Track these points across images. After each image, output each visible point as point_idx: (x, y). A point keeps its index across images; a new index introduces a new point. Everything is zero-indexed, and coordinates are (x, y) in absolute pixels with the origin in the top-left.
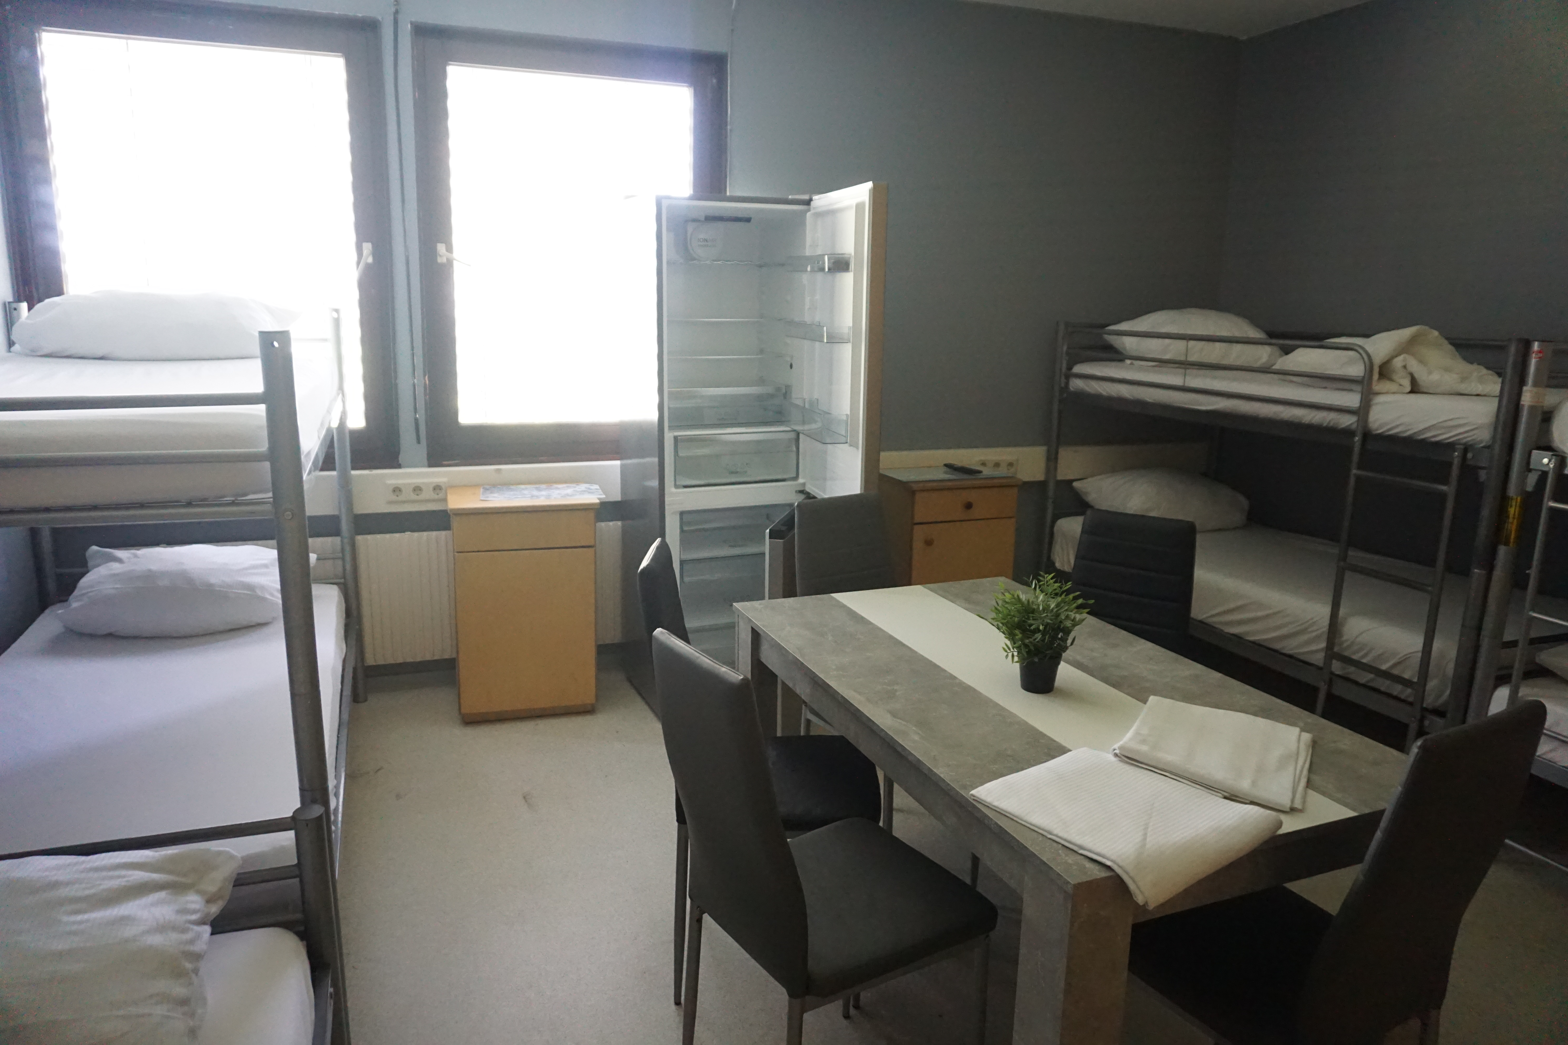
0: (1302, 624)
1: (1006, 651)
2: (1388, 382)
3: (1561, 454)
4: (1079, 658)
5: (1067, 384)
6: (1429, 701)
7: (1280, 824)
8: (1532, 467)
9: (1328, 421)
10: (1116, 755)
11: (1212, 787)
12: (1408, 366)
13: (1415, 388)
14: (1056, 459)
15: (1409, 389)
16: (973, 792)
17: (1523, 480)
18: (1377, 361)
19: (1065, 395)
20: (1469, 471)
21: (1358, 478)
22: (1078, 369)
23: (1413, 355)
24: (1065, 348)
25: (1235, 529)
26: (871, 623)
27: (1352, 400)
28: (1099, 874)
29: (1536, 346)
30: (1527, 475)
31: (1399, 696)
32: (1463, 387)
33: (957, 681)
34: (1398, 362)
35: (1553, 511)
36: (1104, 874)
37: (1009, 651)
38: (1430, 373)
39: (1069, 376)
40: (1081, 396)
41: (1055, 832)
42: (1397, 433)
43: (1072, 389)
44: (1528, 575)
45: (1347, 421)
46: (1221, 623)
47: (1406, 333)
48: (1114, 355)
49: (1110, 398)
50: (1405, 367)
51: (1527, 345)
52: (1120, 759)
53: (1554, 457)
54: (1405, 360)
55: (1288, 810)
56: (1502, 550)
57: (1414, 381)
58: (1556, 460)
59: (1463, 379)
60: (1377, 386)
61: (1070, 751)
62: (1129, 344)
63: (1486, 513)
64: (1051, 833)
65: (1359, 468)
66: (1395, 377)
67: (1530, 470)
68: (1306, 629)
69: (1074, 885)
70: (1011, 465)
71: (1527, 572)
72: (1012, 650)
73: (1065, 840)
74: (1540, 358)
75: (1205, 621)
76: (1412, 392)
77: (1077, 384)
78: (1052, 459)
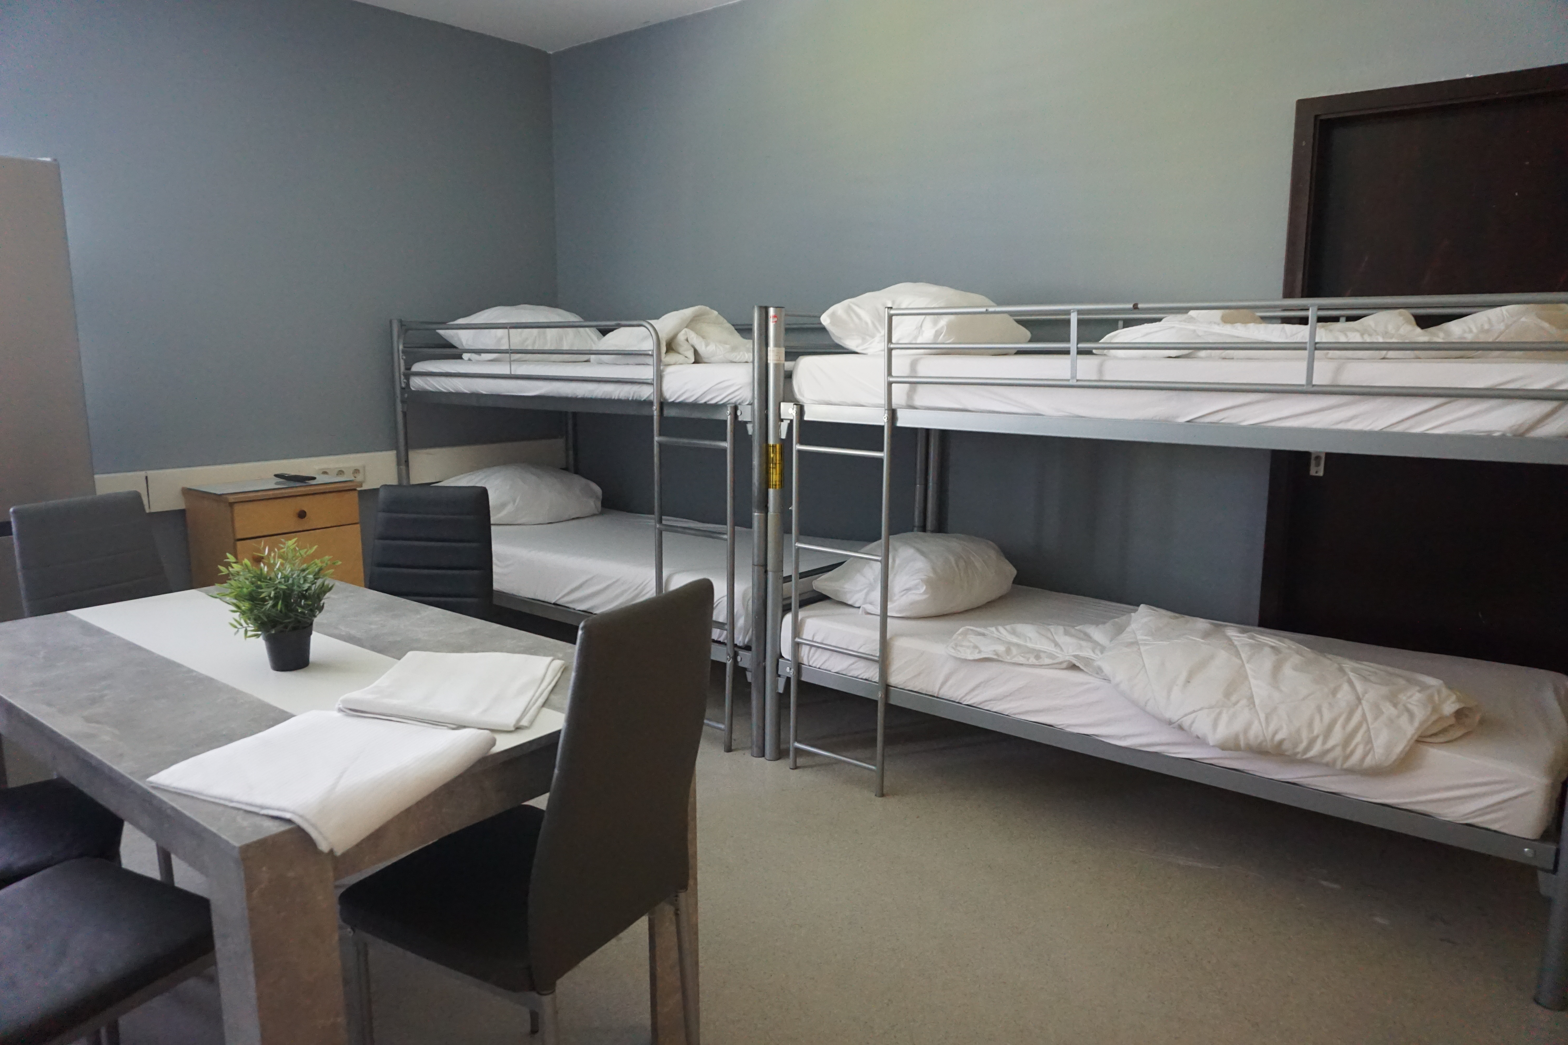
0: (637, 589)
1: (236, 627)
2: (677, 354)
3: (801, 403)
4: (353, 632)
5: (408, 384)
6: (739, 640)
7: (493, 743)
8: (782, 417)
9: (632, 394)
10: (340, 710)
11: (439, 722)
12: (689, 340)
13: (698, 359)
14: (407, 461)
15: (693, 360)
16: (152, 779)
17: (777, 428)
18: (664, 337)
19: (406, 395)
20: (740, 427)
21: (660, 444)
22: (417, 367)
23: (693, 329)
24: (401, 347)
25: (594, 515)
26: (107, 633)
27: (647, 373)
28: (276, 828)
29: (772, 311)
30: (781, 424)
31: (719, 640)
32: (734, 356)
33: (194, 674)
34: (681, 337)
35: (800, 452)
36: (284, 827)
37: (239, 626)
38: (707, 345)
39: (408, 374)
40: (424, 394)
41: (237, 798)
42: (685, 399)
43: (413, 389)
44: (791, 511)
45: (646, 393)
46: (572, 602)
47: (688, 312)
48: (452, 352)
49: (449, 394)
50: (687, 340)
51: (765, 310)
52: (345, 713)
53: (795, 406)
54: (686, 334)
55: (513, 729)
56: (771, 491)
57: (696, 352)
58: (797, 408)
59: (734, 349)
60: (666, 359)
61: (292, 716)
62: (463, 338)
63: (756, 462)
64: (232, 801)
65: (660, 434)
66: (681, 350)
67: (782, 420)
68: (641, 592)
69: (241, 848)
70: (357, 471)
71: (790, 508)
72: (245, 625)
73: (247, 804)
74: (776, 322)
75: (559, 602)
76: (696, 362)
77: (417, 383)
78: (403, 463)
